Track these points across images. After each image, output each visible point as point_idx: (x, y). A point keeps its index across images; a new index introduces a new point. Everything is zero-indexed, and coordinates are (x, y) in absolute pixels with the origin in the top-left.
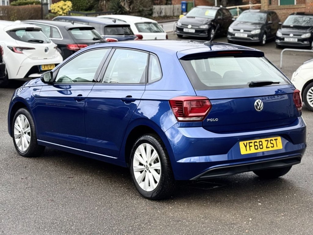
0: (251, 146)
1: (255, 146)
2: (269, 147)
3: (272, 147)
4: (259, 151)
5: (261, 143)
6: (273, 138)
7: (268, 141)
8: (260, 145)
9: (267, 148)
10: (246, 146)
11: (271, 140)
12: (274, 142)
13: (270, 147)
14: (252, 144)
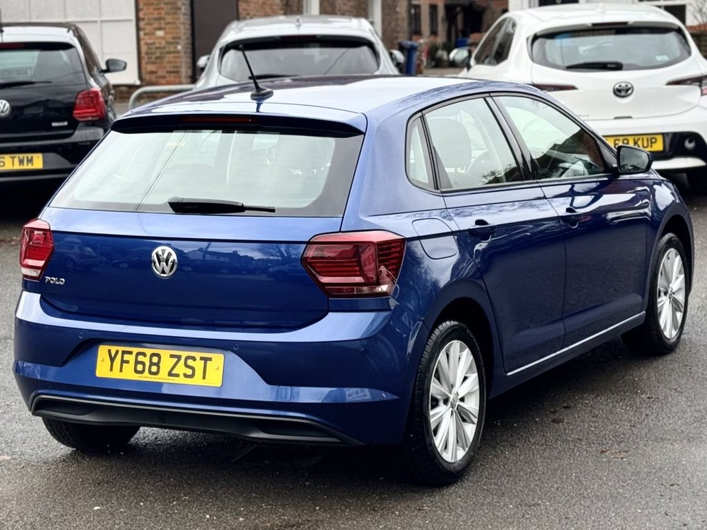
0: (127, 362)
1: (137, 362)
2: (177, 375)
3: (186, 376)
4: (146, 377)
5: (155, 359)
6: (198, 355)
7: (179, 357)
8: (152, 364)
9: (170, 374)
10: (112, 360)
11: (187, 358)
12: (198, 365)
13: (182, 376)
14: (131, 358)
